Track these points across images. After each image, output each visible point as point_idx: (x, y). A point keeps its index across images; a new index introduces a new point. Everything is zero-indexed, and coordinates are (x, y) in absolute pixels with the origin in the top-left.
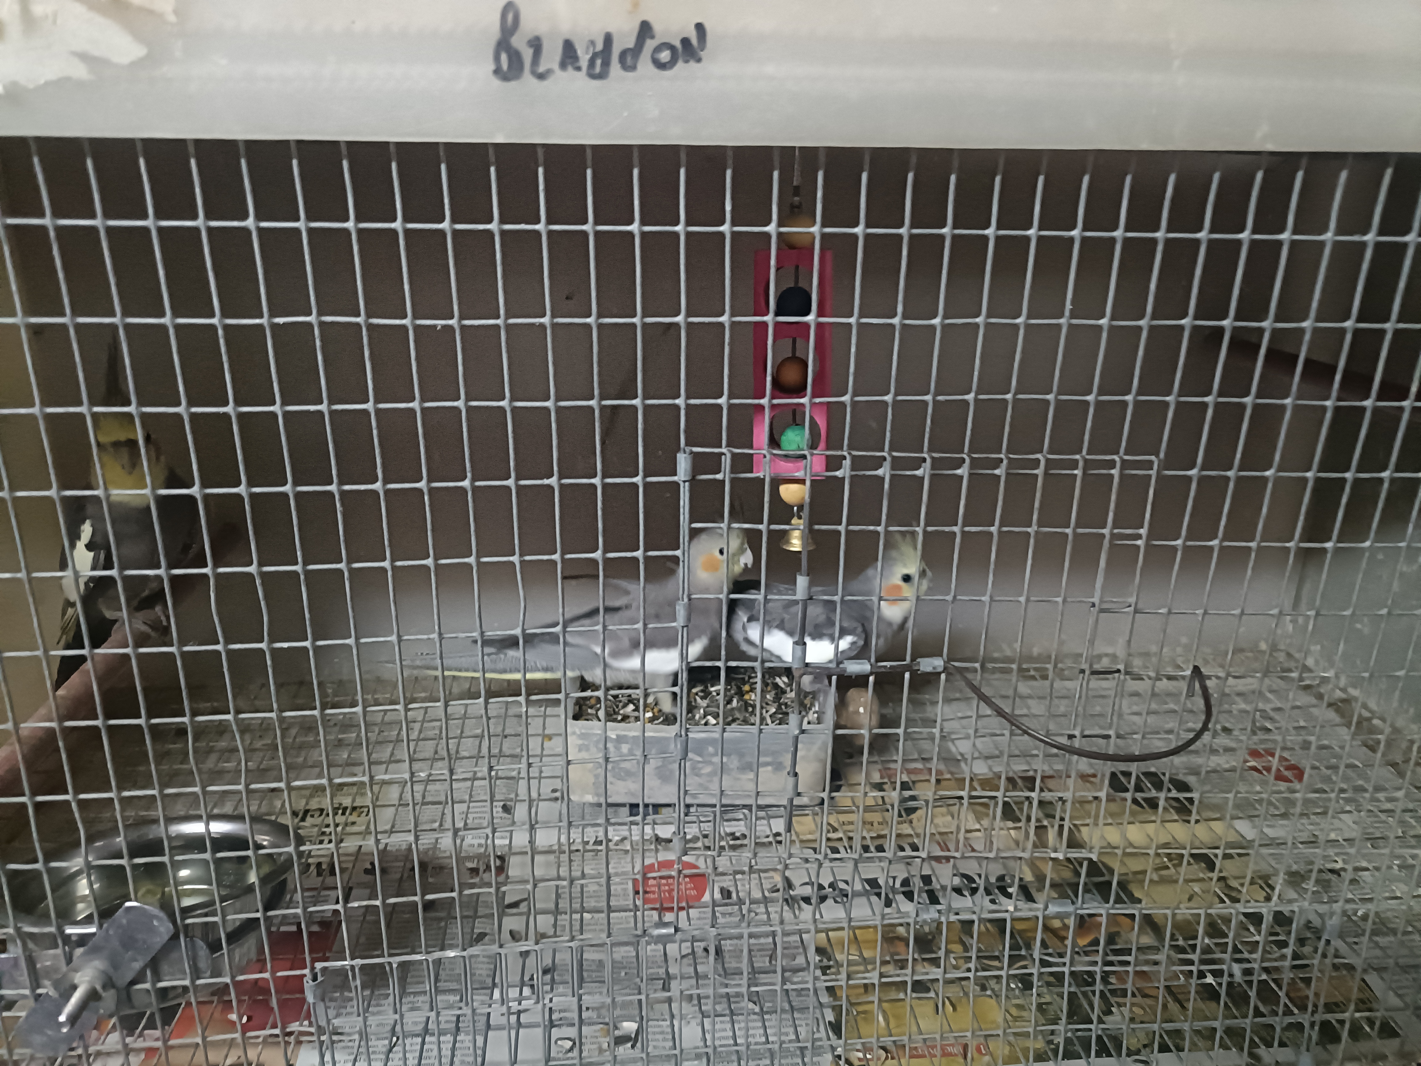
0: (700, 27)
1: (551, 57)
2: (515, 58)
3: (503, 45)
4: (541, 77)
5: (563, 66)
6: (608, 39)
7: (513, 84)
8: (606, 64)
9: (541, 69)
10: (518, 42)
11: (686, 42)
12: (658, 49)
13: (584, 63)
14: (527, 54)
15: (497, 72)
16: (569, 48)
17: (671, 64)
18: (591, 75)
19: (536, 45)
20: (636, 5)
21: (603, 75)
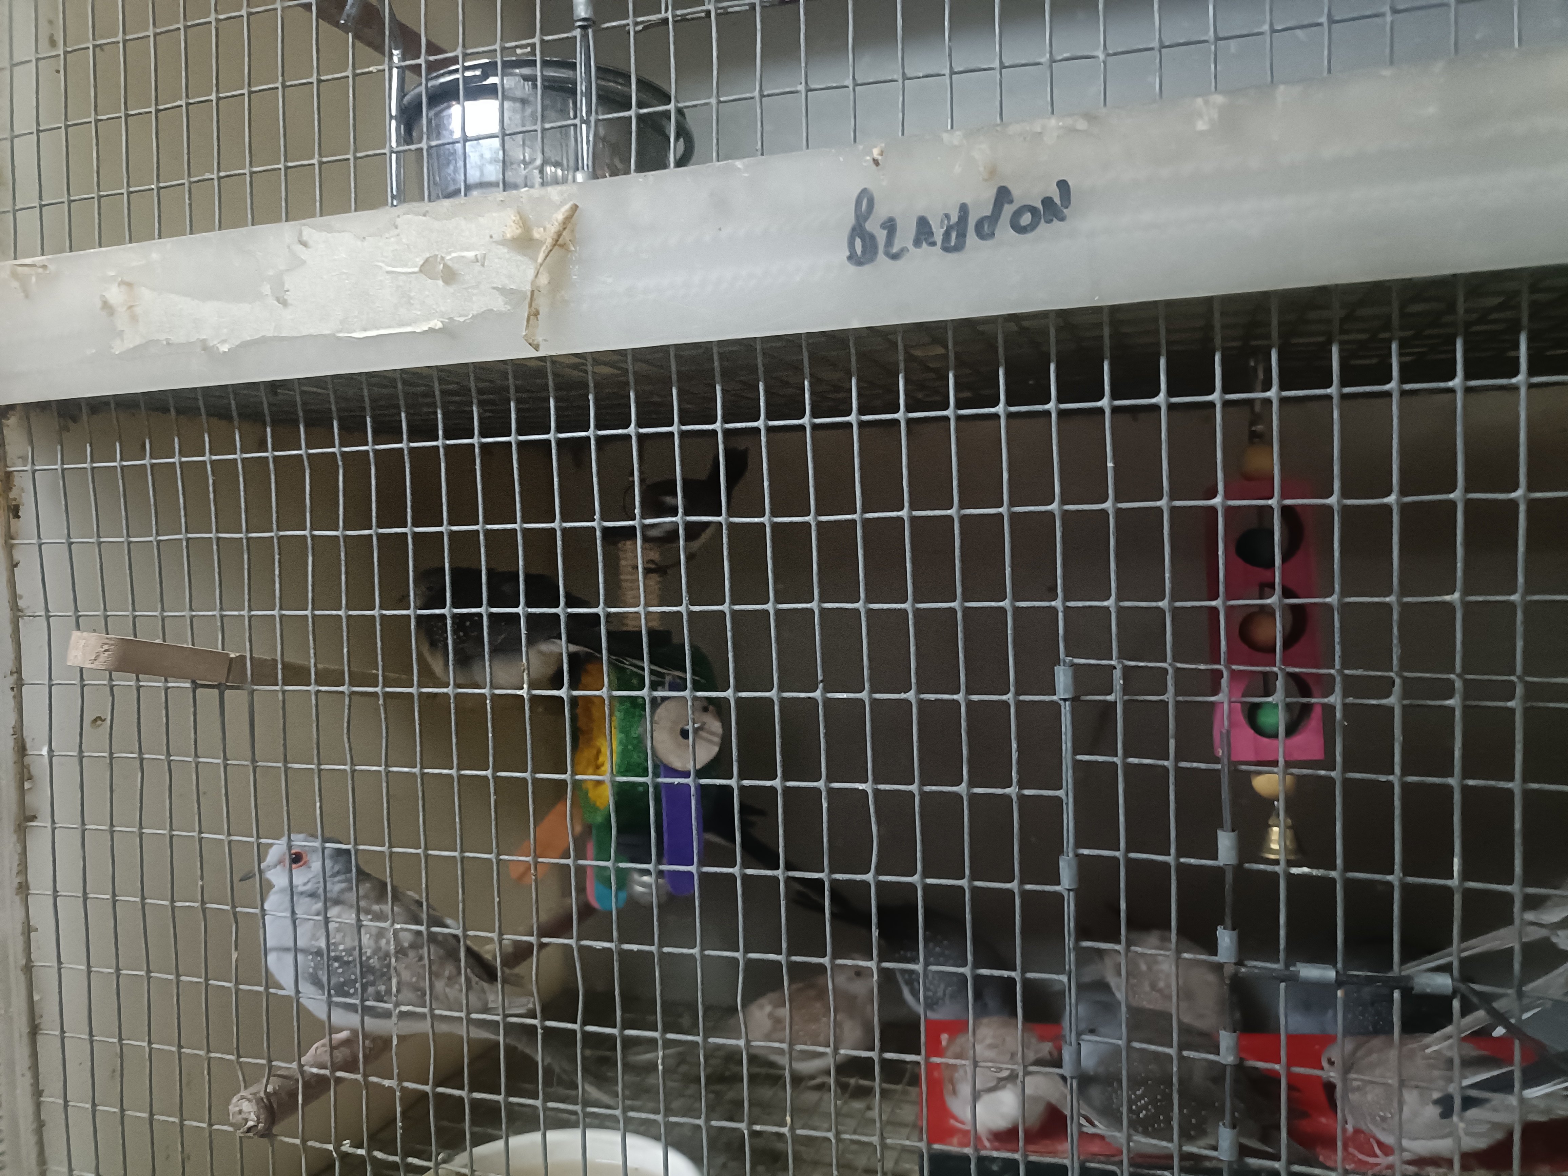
0: (1063, 185)
1: (906, 236)
2: (870, 242)
3: (858, 230)
4: (895, 257)
5: (917, 243)
6: (963, 209)
7: (867, 268)
8: (962, 235)
9: (895, 250)
10: (873, 226)
11: (1047, 202)
12: (1018, 214)
13: (938, 237)
14: (881, 236)
15: (852, 258)
16: (923, 225)
17: (1032, 227)
18: (946, 249)
19: (890, 226)
20: (993, 172)
21: (959, 247)
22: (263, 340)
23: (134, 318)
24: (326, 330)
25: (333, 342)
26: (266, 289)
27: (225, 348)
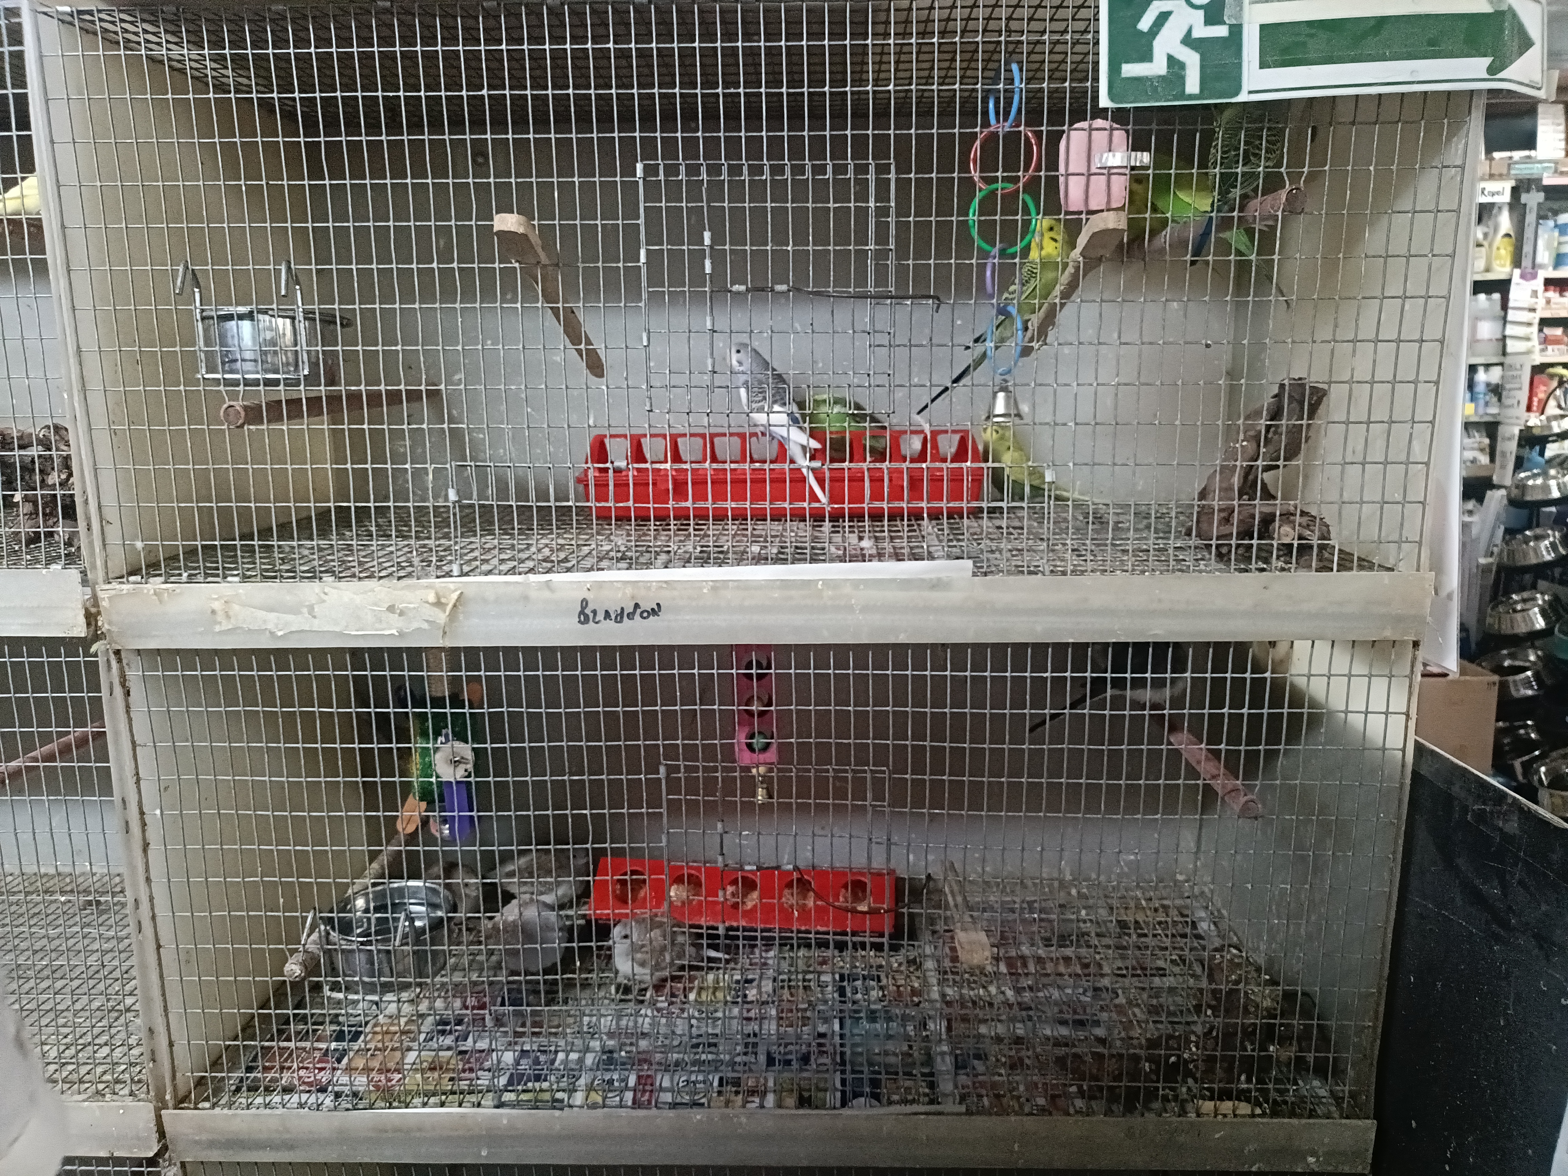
0: (658, 605)
1: (600, 616)
2: (587, 617)
3: (582, 612)
4: (596, 623)
5: (605, 619)
6: (622, 609)
7: (586, 625)
8: (622, 618)
9: (597, 620)
10: (588, 611)
11: (653, 609)
12: (642, 613)
13: (613, 617)
14: (591, 615)
15: (579, 622)
16: (607, 612)
17: (648, 617)
18: (616, 622)
19: (595, 612)
20: (633, 597)
21: (621, 621)
22: (302, 631)
23: (228, 616)
24: (337, 629)
25: (340, 635)
26: (305, 610)
27: (280, 633)
